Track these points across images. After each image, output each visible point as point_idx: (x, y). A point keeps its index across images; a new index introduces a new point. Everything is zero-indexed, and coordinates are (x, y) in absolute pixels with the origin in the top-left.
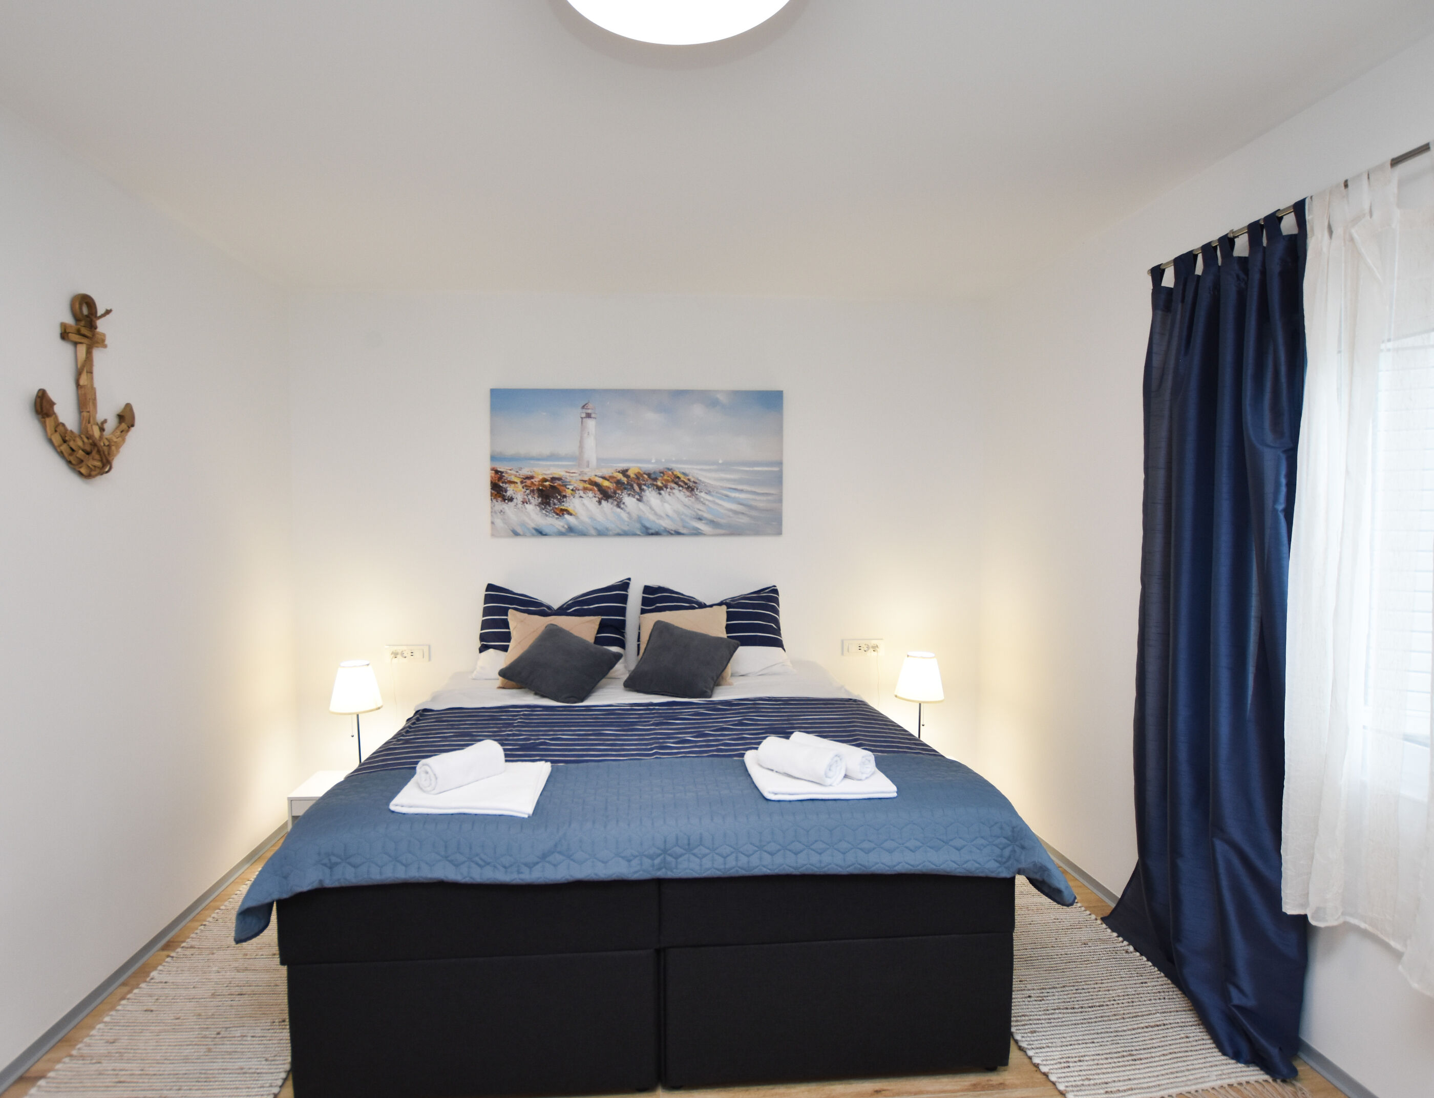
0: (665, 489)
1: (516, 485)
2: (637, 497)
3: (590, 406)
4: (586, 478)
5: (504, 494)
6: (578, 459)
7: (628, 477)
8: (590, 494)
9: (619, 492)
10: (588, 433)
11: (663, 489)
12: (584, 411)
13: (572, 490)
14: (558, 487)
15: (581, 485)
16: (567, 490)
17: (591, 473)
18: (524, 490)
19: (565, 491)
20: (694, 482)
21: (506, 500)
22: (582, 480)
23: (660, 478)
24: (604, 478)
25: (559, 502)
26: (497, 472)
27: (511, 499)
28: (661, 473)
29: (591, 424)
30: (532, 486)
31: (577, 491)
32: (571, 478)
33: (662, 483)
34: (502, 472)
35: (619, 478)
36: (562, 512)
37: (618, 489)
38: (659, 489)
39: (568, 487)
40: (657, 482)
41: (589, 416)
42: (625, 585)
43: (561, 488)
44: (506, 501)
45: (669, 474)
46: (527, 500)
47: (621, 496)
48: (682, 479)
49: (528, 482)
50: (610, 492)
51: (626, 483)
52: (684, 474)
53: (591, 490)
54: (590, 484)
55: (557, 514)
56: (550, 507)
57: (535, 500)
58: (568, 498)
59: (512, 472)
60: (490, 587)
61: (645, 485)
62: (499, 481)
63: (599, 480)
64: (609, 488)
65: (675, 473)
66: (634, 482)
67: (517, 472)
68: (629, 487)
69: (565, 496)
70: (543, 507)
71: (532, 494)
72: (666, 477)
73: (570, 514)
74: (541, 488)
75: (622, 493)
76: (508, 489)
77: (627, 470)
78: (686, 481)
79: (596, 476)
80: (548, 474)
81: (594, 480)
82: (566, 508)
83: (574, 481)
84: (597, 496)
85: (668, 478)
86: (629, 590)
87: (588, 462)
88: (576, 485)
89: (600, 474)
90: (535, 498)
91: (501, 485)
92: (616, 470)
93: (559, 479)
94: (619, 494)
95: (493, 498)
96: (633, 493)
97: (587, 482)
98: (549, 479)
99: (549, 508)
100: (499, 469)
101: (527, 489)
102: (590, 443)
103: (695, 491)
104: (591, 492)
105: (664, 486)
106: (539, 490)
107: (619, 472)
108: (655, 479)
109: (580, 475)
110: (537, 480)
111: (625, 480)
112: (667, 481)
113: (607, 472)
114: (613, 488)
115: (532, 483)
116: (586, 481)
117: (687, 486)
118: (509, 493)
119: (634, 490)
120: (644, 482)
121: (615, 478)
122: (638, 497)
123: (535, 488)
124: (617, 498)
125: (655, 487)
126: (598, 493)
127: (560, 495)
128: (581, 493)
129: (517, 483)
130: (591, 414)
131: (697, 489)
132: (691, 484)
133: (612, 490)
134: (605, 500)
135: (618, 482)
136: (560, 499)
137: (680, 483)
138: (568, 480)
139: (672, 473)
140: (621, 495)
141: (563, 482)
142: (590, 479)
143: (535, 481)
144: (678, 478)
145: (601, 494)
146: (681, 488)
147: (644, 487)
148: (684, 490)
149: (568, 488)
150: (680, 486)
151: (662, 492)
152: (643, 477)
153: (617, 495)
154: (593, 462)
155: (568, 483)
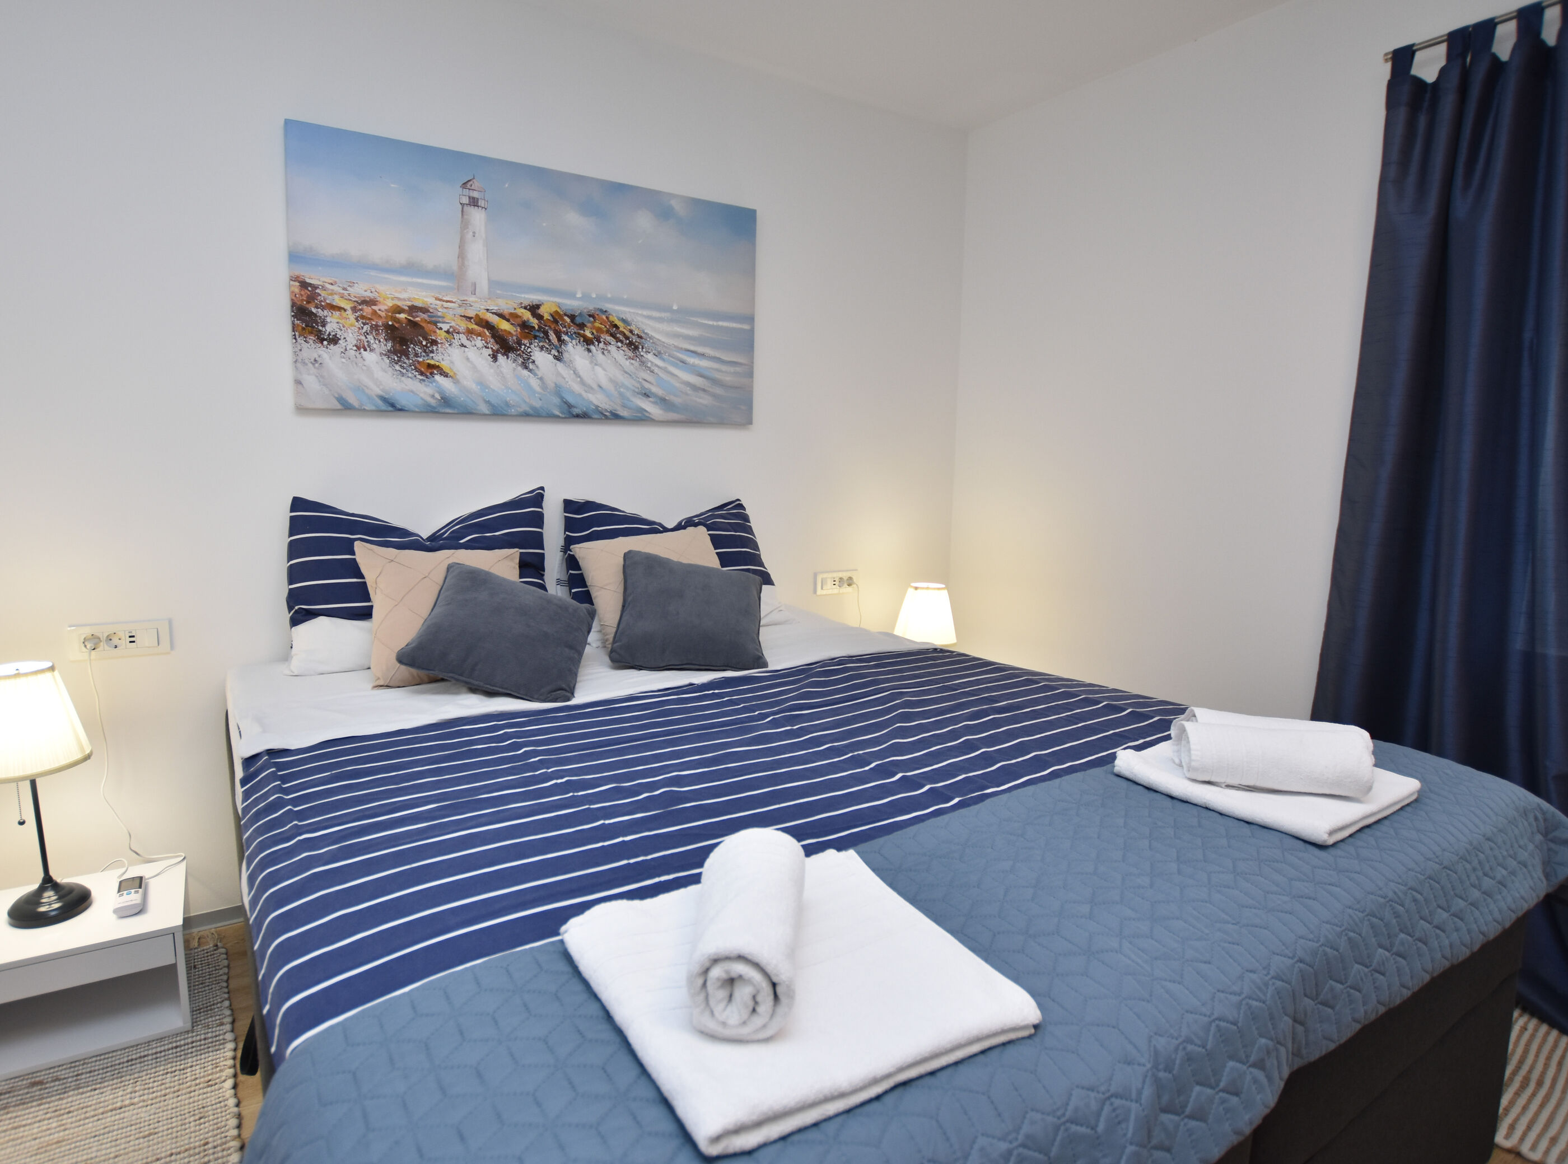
0: (596, 343)
1: (344, 314)
2: (554, 352)
3: (476, 184)
4: (471, 313)
5: (320, 328)
6: (457, 276)
7: (540, 317)
8: (479, 342)
9: (526, 342)
10: (474, 233)
11: (593, 343)
12: (466, 192)
13: (448, 332)
14: (423, 325)
15: (463, 325)
16: (438, 331)
17: (478, 307)
18: (360, 324)
19: (435, 332)
20: (640, 337)
21: (326, 340)
22: (464, 316)
23: (589, 325)
24: (501, 316)
25: (425, 351)
26: (304, 285)
27: (334, 340)
28: (590, 316)
29: (478, 217)
30: (374, 317)
31: (455, 335)
32: (445, 310)
33: (593, 334)
34: (315, 287)
35: (525, 318)
36: (430, 371)
37: (526, 338)
38: (588, 342)
39: (440, 325)
40: (584, 331)
41: (474, 202)
42: (537, 498)
43: (428, 327)
44: (325, 343)
45: (603, 319)
46: (366, 344)
47: (529, 350)
48: (621, 329)
49: (367, 310)
50: (512, 340)
51: (537, 327)
52: (624, 321)
53: (479, 335)
54: (476, 324)
55: (422, 374)
56: (408, 359)
57: (382, 345)
58: (439, 345)
59: (335, 288)
60: (298, 503)
61: (566, 334)
62: (308, 302)
63: (494, 319)
64: (510, 333)
65: (611, 318)
66: (550, 326)
67: (345, 289)
68: (542, 335)
69: (434, 342)
70: (396, 359)
71: (374, 333)
72: (597, 324)
73: (446, 375)
74: (390, 323)
75: (531, 344)
76: (328, 319)
77: (538, 307)
78: (627, 333)
79: (488, 310)
80: (404, 300)
81: (485, 318)
82: (437, 364)
83: (451, 318)
84: (489, 345)
85: (600, 326)
87: (474, 285)
88: (453, 324)
89: (495, 308)
90: (380, 341)
91: (314, 310)
92: (521, 303)
93: (424, 310)
94: (525, 345)
95: (297, 333)
96: (548, 347)
97: (472, 320)
98: (407, 308)
99: (406, 361)
100: (308, 281)
101: (364, 324)
102: (476, 251)
103: (640, 350)
104: (480, 338)
105: (595, 338)
106: (387, 327)
107: (525, 308)
108: (582, 326)
109: (460, 306)
110: (383, 308)
111: (534, 322)
112: (599, 330)
113: (506, 306)
114: (516, 336)
115: (374, 312)
116: (471, 318)
117: (628, 341)
118: (330, 328)
119: (550, 341)
120: (565, 329)
121: (520, 317)
122: (556, 354)
123: (380, 323)
124: (523, 352)
125: (582, 339)
126: (492, 340)
127: (426, 339)
128: (463, 338)
129: (345, 310)
130: (478, 199)
131: (643, 348)
132: (634, 339)
133: (515, 338)
134: (503, 355)
135: (525, 325)
136: (426, 346)
137: (618, 335)
138: (439, 314)
139: (607, 318)
140: (528, 347)
141: (429, 316)
142: (477, 315)
143: (380, 310)
144: (616, 326)
145: (497, 343)
146: (619, 344)
147: (565, 337)
148: (625, 348)
149: (441, 329)
150: (618, 340)
151: (592, 347)
152: (564, 320)
153: (523, 347)
154: (483, 286)
155: (440, 319)
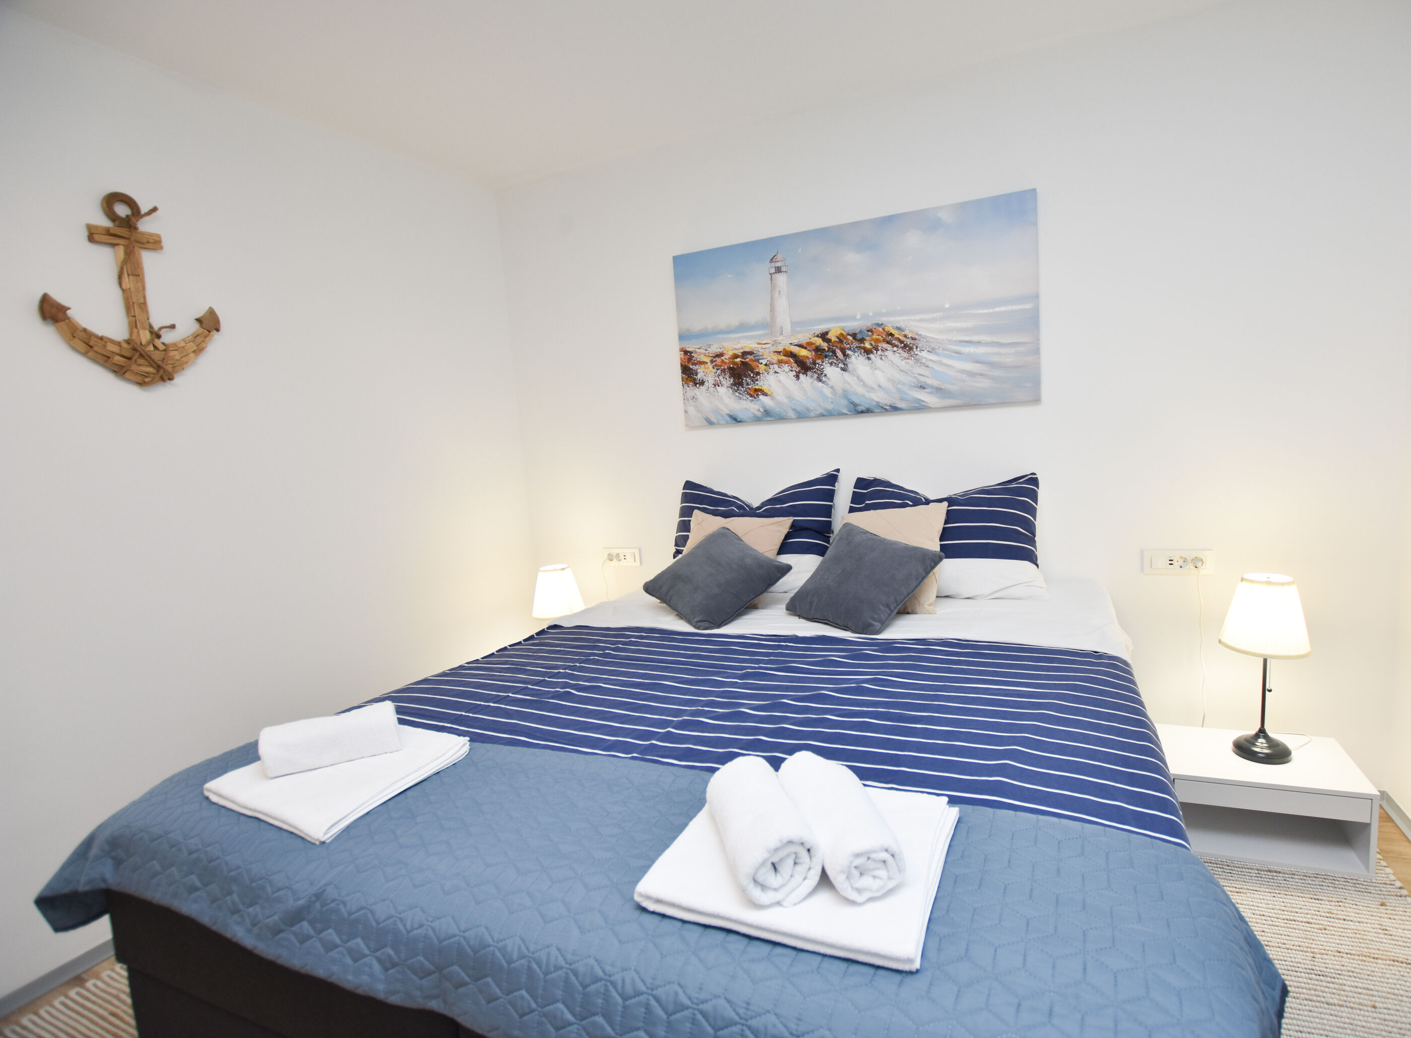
0: (875, 352)
1: (707, 366)
2: (841, 365)
3: (779, 257)
4: (780, 349)
5: (695, 377)
6: (769, 325)
7: (828, 341)
8: (786, 368)
9: (819, 361)
10: (780, 291)
11: (872, 352)
12: (773, 265)
13: (766, 365)
14: (750, 363)
15: (775, 358)
16: (760, 365)
17: (785, 343)
18: (714, 371)
19: (758, 366)
20: (913, 339)
21: (698, 383)
22: (776, 352)
23: (867, 338)
24: (800, 346)
25: (753, 381)
26: (686, 352)
27: (702, 383)
28: (868, 331)
29: (781, 279)
30: (723, 364)
31: (770, 366)
32: (764, 350)
33: (872, 345)
34: (691, 353)
35: (818, 344)
36: (756, 393)
37: (819, 358)
38: (868, 352)
39: (761, 361)
40: (864, 344)
41: (778, 270)
42: (832, 478)
43: (753, 364)
44: (698, 385)
45: (880, 331)
46: (719, 382)
47: (822, 367)
48: (896, 336)
49: (719, 360)
50: (809, 362)
51: (826, 349)
52: (898, 329)
53: (786, 363)
54: (784, 355)
55: (751, 396)
56: (743, 387)
57: (727, 381)
58: (761, 375)
59: (702, 351)
60: (689, 485)
61: (850, 349)
62: (688, 363)
63: (796, 350)
64: (807, 357)
65: (887, 329)
66: (837, 346)
67: (706, 350)
68: (831, 354)
69: (758, 374)
70: (736, 389)
71: (723, 374)
72: (875, 337)
73: (766, 395)
74: (732, 366)
75: (823, 362)
76: (699, 371)
77: (827, 333)
78: (902, 338)
79: (791, 344)
80: (739, 349)
81: (789, 350)
82: (760, 388)
83: (768, 355)
84: (794, 369)
85: (878, 337)
86: (836, 484)
87: (782, 328)
88: (769, 359)
89: (796, 341)
90: (726, 379)
91: (691, 367)
92: (815, 333)
93: (751, 353)
94: (819, 364)
95: (684, 383)
96: (835, 362)
97: (781, 354)
98: (740, 354)
99: (742, 389)
100: (688, 349)
101: (717, 370)
102: (782, 304)
103: (915, 350)
104: (787, 365)
105: (874, 347)
106: (730, 369)
107: (818, 336)
108: (862, 340)
109: (773, 345)
110: (727, 357)
111: (825, 345)
112: (877, 341)
113: (803, 338)
114: (812, 358)
115: (723, 361)
116: (780, 352)
117: (903, 345)
118: (700, 376)
119: (837, 357)
120: (848, 346)
121: (814, 344)
122: (843, 366)
123: (726, 367)
124: (818, 370)
125: (863, 351)
126: (795, 365)
127: (752, 372)
128: (776, 366)
129: (707, 363)
130: (781, 267)
131: (917, 348)
132: (908, 341)
133: (811, 360)
134: (803, 374)
135: (818, 350)
136: (753, 377)
137: (894, 342)
138: (760, 354)
139: (883, 329)
140: (821, 365)
141: (754, 357)
142: (784, 349)
143: (725, 359)
144: (891, 335)
145: (798, 366)
146: (895, 349)
147: (849, 352)
148: (900, 351)
149: (762, 363)
150: (894, 345)
151: (871, 356)
152: (847, 339)
153: (817, 365)
154: (787, 327)
155: (761, 357)
